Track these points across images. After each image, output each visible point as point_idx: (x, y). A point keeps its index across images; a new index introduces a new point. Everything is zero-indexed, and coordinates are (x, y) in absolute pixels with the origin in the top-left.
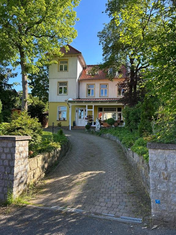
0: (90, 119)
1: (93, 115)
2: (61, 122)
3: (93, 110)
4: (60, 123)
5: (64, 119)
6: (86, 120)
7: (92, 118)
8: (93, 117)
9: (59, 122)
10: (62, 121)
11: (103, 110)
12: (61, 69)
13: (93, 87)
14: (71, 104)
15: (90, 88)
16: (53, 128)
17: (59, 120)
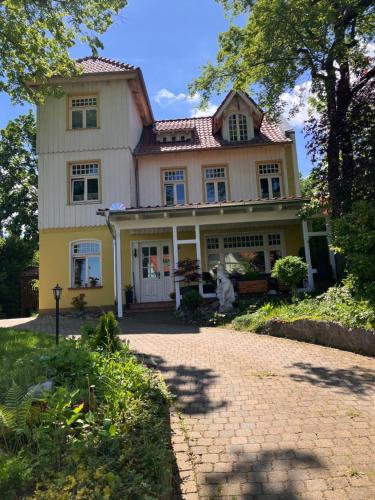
0: (191, 272)
1: (199, 257)
2: (83, 292)
3: (197, 241)
4: (82, 296)
5: (94, 282)
6: (177, 278)
7: (197, 267)
8: (200, 264)
9: (77, 294)
10: (87, 288)
11: (221, 244)
12: (77, 125)
13: (182, 178)
14: (118, 227)
15: (172, 181)
16: (58, 314)
17: (75, 286)
